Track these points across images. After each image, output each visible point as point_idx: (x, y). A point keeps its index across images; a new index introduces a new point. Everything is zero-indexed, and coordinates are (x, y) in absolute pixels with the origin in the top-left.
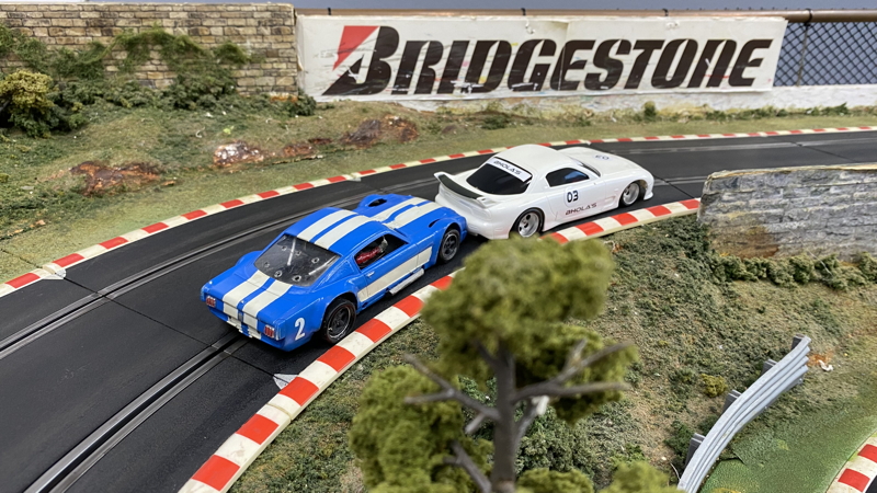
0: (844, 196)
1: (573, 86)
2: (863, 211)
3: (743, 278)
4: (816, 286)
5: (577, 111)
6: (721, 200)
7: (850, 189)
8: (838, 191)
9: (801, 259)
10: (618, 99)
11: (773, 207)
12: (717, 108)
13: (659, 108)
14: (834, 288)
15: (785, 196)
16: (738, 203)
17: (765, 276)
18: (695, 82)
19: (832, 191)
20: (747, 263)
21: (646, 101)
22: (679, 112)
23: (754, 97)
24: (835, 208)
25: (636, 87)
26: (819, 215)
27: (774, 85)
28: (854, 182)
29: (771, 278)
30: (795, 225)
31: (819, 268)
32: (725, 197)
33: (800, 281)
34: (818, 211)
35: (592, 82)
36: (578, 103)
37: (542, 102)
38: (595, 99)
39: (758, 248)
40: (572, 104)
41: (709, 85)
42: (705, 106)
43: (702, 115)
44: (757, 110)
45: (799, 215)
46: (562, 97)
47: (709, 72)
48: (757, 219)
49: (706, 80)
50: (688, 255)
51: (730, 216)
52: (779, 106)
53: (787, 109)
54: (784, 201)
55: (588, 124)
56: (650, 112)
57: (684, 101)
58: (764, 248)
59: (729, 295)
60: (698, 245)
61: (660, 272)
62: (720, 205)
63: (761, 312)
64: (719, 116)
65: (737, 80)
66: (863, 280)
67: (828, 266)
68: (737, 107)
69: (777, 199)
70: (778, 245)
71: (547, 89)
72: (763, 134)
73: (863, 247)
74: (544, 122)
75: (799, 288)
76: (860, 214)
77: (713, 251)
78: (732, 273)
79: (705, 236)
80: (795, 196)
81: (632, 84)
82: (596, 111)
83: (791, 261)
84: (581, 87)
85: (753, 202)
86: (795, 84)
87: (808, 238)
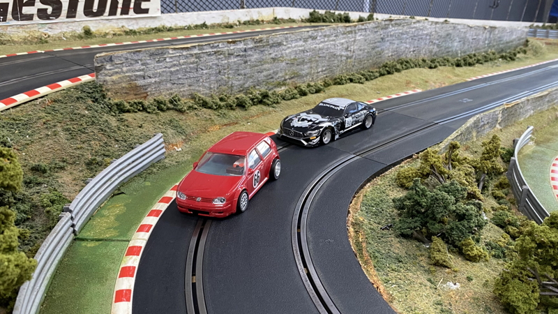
0: (175, 62)
1: (30, 17)
2: (188, 70)
3: (128, 111)
4: (171, 112)
5: (37, 35)
6: (106, 69)
7: (177, 58)
8: (171, 60)
9: (160, 98)
10: (64, 25)
11: (137, 71)
12: (131, 28)
13: (93, 30)
14: (181, 111)
15: (142, 65)
16: (116, 70)
17: (141, 109)
18: (113, 12)
19: (168, 60)
20: (129, 103)
21: (83, 26)
22: (107, 32)
23: (152, 20)
24: (172, 69)
25: (74, 17)
26: (165, 74)
27: (162, 12)
28: (178, 54)
29: (144, 109)
30: (153, 80)
31: (171, 102)
32: (108, 67)
33: (162, 110)
34: (163, 71)
35: (42, 14)
36: (36, 29)
37: (9, 29)
38: (48, 25)
39: (136, 95)
40: (32, 30)
41: (122, 14)
42: (123, 27)
43: (122, 33)
44: (156, 28)
45: (153, 74)
46: (23, 25)
47: (120, 6)
48: (130, 79)
49: (119, 11)
50: (93, 101)
51: (114, 78)
52: (168, 25)
53: (173, 26)
54: (142, 67)
55: (46, 42)
56: (88, 33)
57: (108, 24)
58: (139, 94)
59: (121, 120)
60: (97, 96)
61: (76, 111)
62: (106, 72)
63: (140, 127)
64: (133, 32)
65: (138, 10)
66: (196, 106)
67: (175, 101)
68: (143, 27)
69: (138, 66)
70: (147, 93)
71: (10, 20)
72: (155, 40)
73: (194, 90)
74: (14, 42)
75: (161, 113)
76: (186, 72)
77: (110, 99)
78: (121, 109)
79: (101, 91)
80: (148, 64)
81: (70, 15)
82: (50, 33)
83: (155, 100)
84: (36, 18)
85: (125, 69)
86: (175, 11)
87: (162, 87)
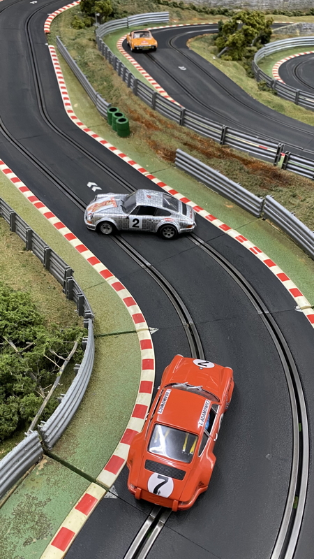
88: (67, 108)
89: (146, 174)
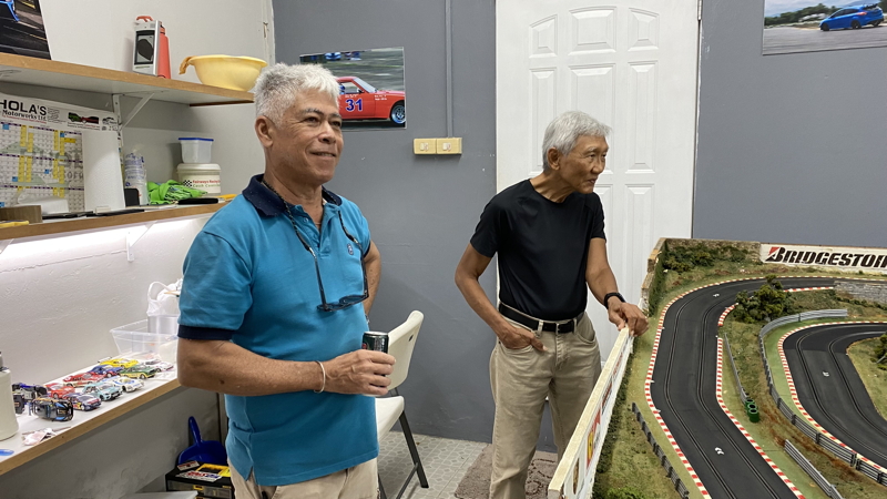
1: (836, 264)
3: (841, 301)
4: (860, 305)
8: (866, 288)
9: (858, 300)
10: (851, 269)
14: (866, 307)
17: (848, 301)
18: (876, 266)
20: (843, 298)
21: (860, 270)
25: (856, 266)
26: (862, 292)
30: (856, 293)
31: (862, 302)
32: (839, 285)
33: (857, 304)
35: (841, 263)
38: (843, 268)
43: (879, 275)
48: (846, 291)
50: (830, 295)
51: (840, 290)
54: (852, 288)
55: (840, 273)
56: (861, 273)
57: (872, 271)
58: (849, 297)
61: (822, 296)
62: (837, 287)
66: (874, 306)
70: (852, 297)
76: (873, 293)
77: (836, 296)
78: (839, 299)
79: (834, 293)
80: (855, 288)
81: (854, 265)
83: (855, 300)
84: (838, 265)
85: (844, 287)
87: (860, 296)
88: (718, 393)
89: (760, 451)
